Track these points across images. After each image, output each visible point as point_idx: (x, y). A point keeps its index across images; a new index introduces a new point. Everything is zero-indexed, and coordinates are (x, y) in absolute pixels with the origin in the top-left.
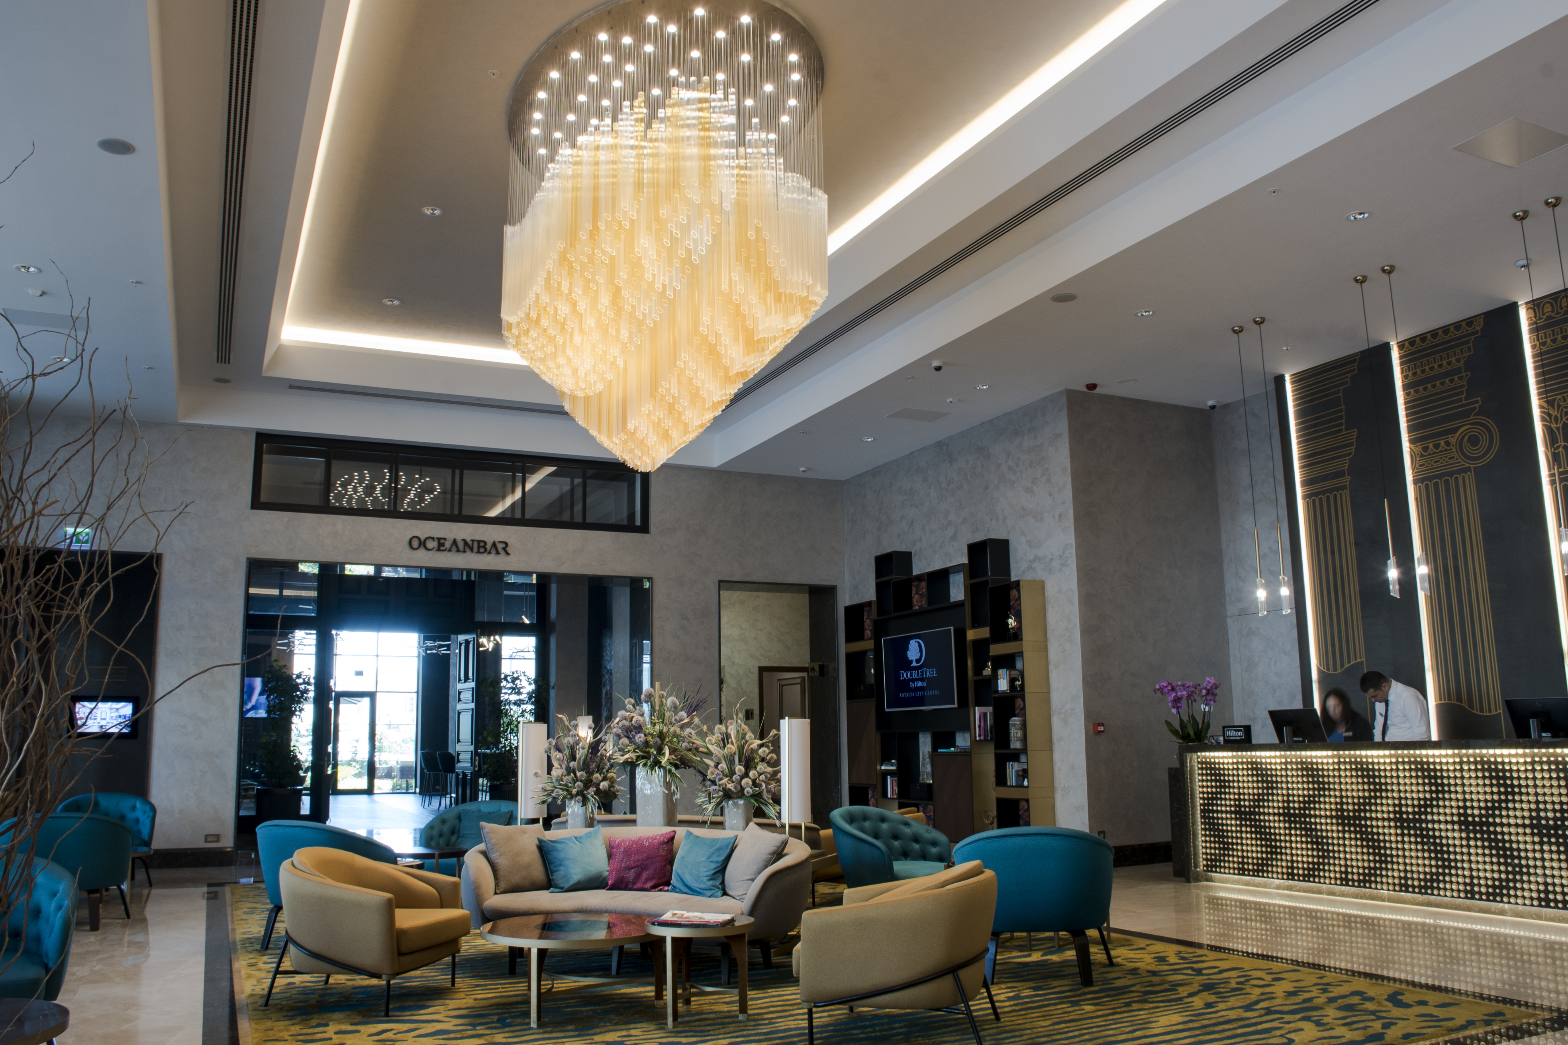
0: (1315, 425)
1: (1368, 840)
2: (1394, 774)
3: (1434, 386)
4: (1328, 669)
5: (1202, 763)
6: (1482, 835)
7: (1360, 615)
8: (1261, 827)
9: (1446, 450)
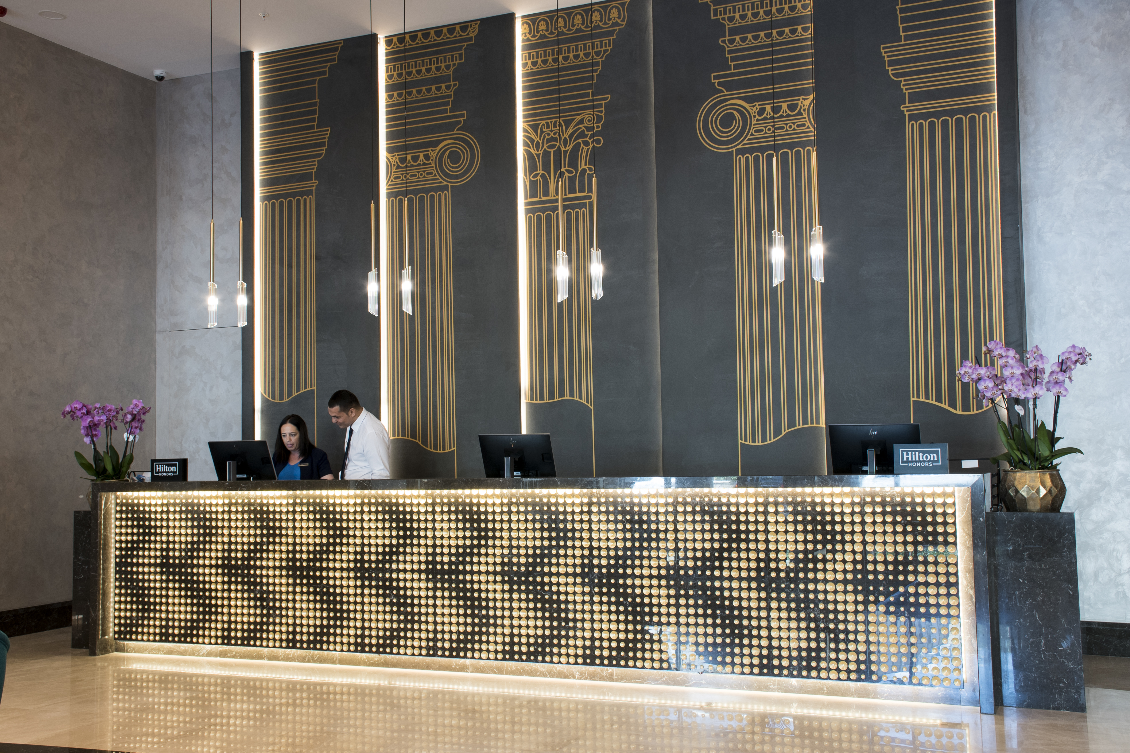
0: (283, 117)
1: (322, 594)
2: (358, 517)
3: (419, 92)
4: (273, 397)
5: (122, 505)
6: (450, 585)
7: (314, 338)
8: (193, 582)
9: (424, 164)
